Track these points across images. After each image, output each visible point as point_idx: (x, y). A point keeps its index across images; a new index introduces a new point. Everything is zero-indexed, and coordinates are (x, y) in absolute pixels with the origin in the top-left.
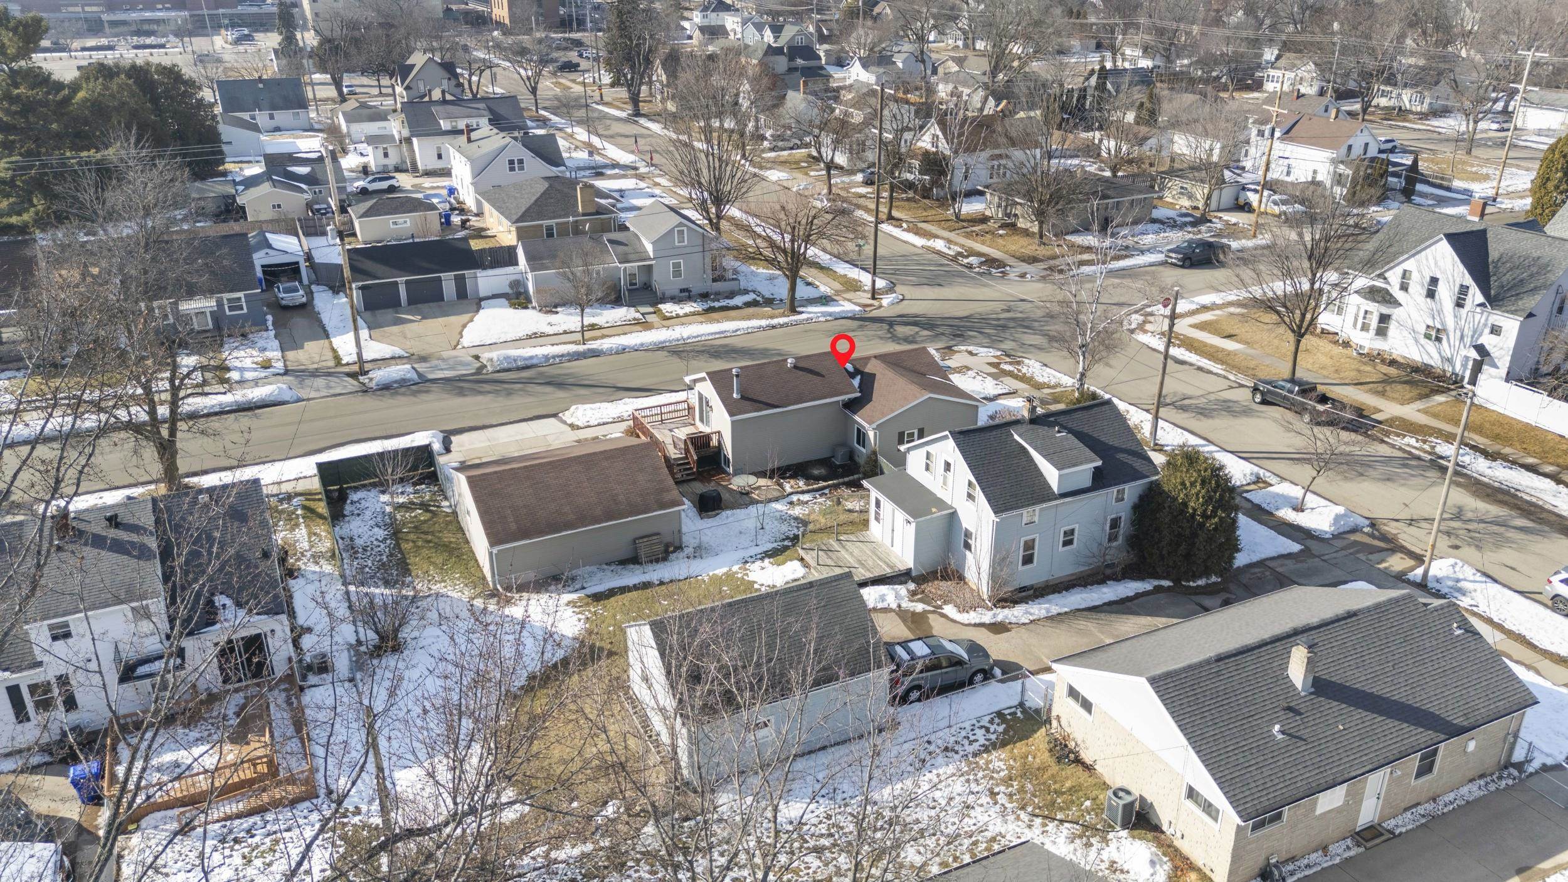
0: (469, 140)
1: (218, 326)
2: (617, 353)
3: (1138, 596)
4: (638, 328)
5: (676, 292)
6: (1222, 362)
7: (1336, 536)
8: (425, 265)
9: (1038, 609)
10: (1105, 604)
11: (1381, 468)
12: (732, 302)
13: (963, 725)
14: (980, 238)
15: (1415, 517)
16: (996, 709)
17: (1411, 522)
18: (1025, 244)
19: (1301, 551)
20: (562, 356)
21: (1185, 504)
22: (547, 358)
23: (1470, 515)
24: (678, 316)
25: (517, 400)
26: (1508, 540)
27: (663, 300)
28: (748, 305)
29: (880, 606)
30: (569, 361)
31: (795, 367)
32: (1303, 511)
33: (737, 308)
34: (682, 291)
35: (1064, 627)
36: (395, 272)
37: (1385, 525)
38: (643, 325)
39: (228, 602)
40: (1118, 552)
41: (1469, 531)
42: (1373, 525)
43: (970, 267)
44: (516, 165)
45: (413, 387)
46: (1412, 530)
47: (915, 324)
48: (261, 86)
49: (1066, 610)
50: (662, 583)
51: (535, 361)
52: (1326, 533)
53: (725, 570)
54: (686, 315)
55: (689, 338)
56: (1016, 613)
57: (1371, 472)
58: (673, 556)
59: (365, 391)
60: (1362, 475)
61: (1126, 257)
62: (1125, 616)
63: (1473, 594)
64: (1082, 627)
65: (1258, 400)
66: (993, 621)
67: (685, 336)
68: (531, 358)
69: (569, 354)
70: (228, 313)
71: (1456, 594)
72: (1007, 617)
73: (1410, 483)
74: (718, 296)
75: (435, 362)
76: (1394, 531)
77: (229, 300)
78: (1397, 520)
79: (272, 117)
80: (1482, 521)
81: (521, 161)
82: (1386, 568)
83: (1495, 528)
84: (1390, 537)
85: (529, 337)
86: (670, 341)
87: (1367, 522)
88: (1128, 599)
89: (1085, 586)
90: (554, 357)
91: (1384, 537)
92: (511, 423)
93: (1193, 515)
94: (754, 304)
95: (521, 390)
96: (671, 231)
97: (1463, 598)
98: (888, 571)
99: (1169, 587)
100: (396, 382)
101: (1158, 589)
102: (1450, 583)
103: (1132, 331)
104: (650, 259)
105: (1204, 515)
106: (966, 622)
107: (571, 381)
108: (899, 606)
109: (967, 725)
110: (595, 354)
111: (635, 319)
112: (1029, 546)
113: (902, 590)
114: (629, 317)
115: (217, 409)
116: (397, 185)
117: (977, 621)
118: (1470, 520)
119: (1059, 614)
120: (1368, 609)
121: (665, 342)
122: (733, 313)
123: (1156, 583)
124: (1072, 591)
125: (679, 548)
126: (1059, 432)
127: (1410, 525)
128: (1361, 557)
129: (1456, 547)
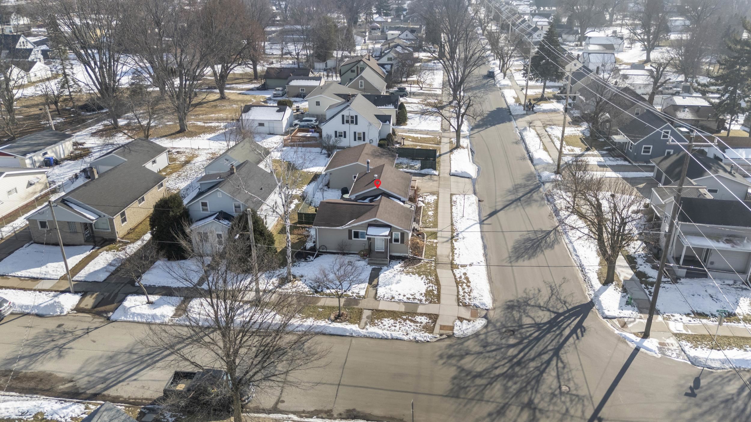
15: (86, 335)
17: (88, 331)
23: (54, 353)
26: (28, 345)
37: (102, 322)
41: (53, 341)
42: (108, 319)
46: (85, 326)
57: (124, 358)
60: (131, 352)
73: (97, 363)
76: (95, 320)
78: (96, 328)
80: (45, 352)
82: (93, 294)
83: (36, 350)
84: (97, 316)
91: (100, 314)
118: (53, 349)
127: (88, 329)
128: (107, 294)
129: (59, 326)
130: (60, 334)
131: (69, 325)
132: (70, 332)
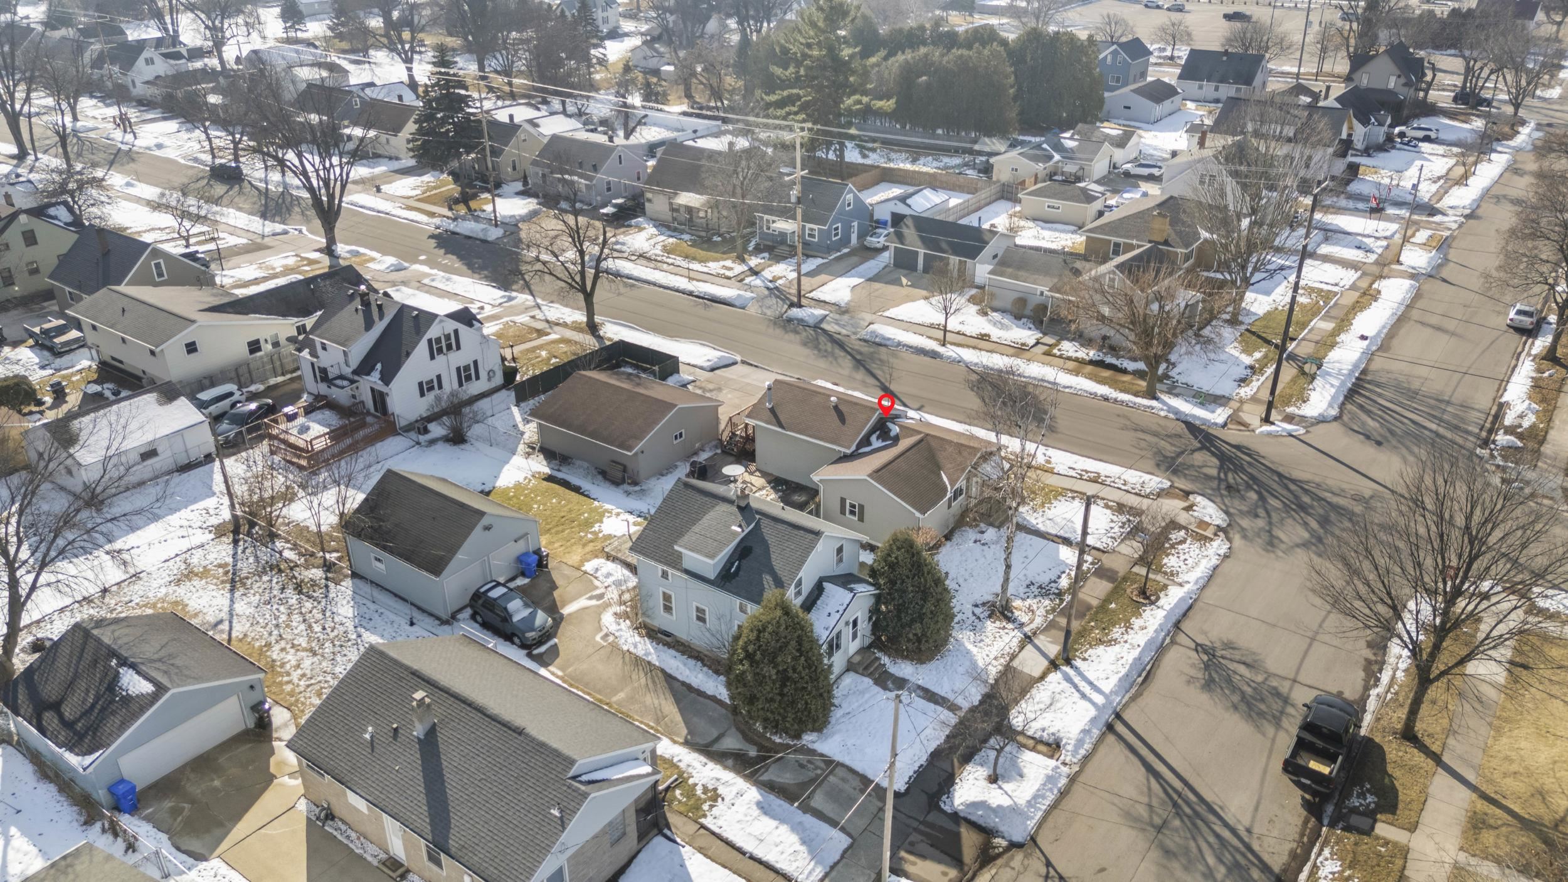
3: (711, 698)
4: (1011, 351)
9: (643, 648)
10: (683, 684)
12: (1126, 365)
20: (911, 347)
22: (899, 343)
27: (1076, 338)
30: (912, 353)
31: (836, 407)
32: (993, 782)
33: (1123, 371)
34: (1103, 337)
35: (629, 668)
39: (380, 368)
48: (1225, 58)
49: (657, 664)
51: (888, 343)
53: (610, 508)
56: (629, 639)
58: (624, 486)
62: (669, 697)
64: (635, 677)
66: (613, 632)
68: (889, 339)
69: (916, 348)
72: (621, 636)
75: (846, 317)
78: (1049, 866)
79: (1217, 89)
87: (1023, 840)
88: (702, 694)
89: (705, 665)
90: (904, 345)
96: (1103, 276)
108: (607, 587)
110: (935, 356)
111: (1023, 344)
112: (667, 598)
113: (633, 582)
114: (1023, 340)
115: (702, 295)
117: (607, 625)
120: (533, 740)
122: (1107, 374)
124: (690, 660)
125: (636, 484)
126: (739, 526)
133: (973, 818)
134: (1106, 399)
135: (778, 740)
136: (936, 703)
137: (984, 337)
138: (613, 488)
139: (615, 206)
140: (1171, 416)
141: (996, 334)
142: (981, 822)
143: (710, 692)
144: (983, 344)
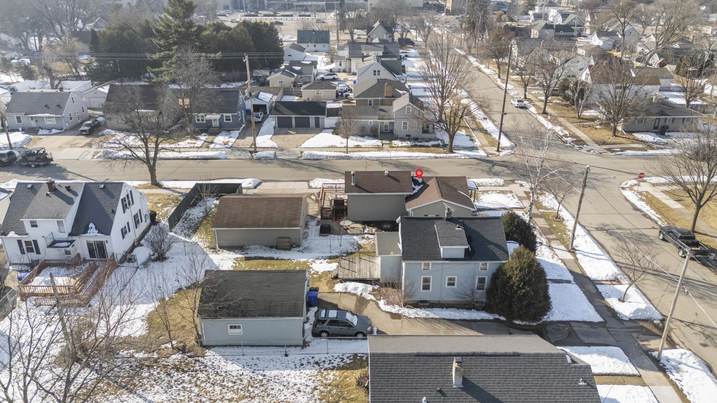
0: (363, 61)
1: (221, 126)
2: (358, 159)
3: (482, 320)
4: (376, 149)
5: (404, 136)
6: (661, 213)
7: (630, 320)
8: (304, 111)
9: (422, 313)
10: (461, 320)
11: (702, 290)
12: (426, 144)
13: (333, 355)
14: (582, 129)
15: (695, 323)
16: (355, 352)
17: (690, 325)
18: (605, 134)
19: (600, 322)
20: (334, 157)
21: (510, 278)
22: (327, 157)
24: (398, 147)
25: (301, 172)
27: (396, 139)
28: (433, 146)
29: (353, 292)
30: (336, 159)
31: (388, 176)
32: (623, 301)
33: (428, 147)
34: (407, 136)
35: (428, 325)
36: (291, 113)
37: (671, 322)
38: (379, 148)
39: (94, 226)
40: (481, 296)
42: (663, 320)
43: (566, 142)
44: (377, 73)
45: (269, 161)
46: (687, 329)
47: (506, 166)
48: (314, 33)
49: (438, 317)
50: (277, 259)
51: (321, 157)
52: (626, 317)
53: (305, 260)
54: (402, 147)
55: (393, 157)
56: (410, 312)
58: (293, 249)
59: (252, 159)
61: (662, 149)
62: (464, 328)
63: (684, 373)
64: (437, 327)
65: (661, 238)
66: (396, 312)
67: (392, 156)
68: (321, 156)
69: (337, 156)
70: (225, 121)
71: (673, 371)
72: (404, 312)
74: (423, 140)
75: (285, 152)
76: (673, 327)
77: (226, 117)
78: (681, 321)
79: (315, 46)
81: (379, 71)
82: (644, 345)
84: (667, 329)
85: (329, 147)
86: (384, 157)
87: (661, 317)
88: (475, 321)
89: (458, 308)
90: (330, 157)
91: (662, 328)
92: (290, 181)
93: (513, 285)
94: (438, 146)
95: (306, 168)
96: (404, 107)
97: (675, 373)
98: (368, 277)
99: (503, 321)
100: (264, 157)
101: (496, 320)
102: (673, 363)
103: (623, 188)
104: (393, 119)
105: (518, 287)
106: (384, 310)
107: (328, 168)
108: (361, 294)
109: (336, 356)
110: (349, 158)
111: (378, 146)
112: (426, 280)
113: (370, 288)
114: (376, 144)
115: (196, 157)
116: (336, 77)
117: (389, 310)
119: (432, 318)
120: (529, 355)
121: (381, 157)
122: (424, 149)
123: (497, 316)
124: (449, 309)
125: (299, 246)
126: (459, 227)
127: (688, 326)
128: (635, 335)
129: (705, 345)
130: (712, 339)
131: (697, 340)
132: (703, 334)
133: (638, 318)
134: (437, 158)
135: (534, 324)
136: (562, 283)
137: (358, 146)
138: (288, 252)
139: (88, 125)
140: (467, 157)
141: (362, 144)
142: (642, 318)
143: (478, 318)
144: (358, 149)
